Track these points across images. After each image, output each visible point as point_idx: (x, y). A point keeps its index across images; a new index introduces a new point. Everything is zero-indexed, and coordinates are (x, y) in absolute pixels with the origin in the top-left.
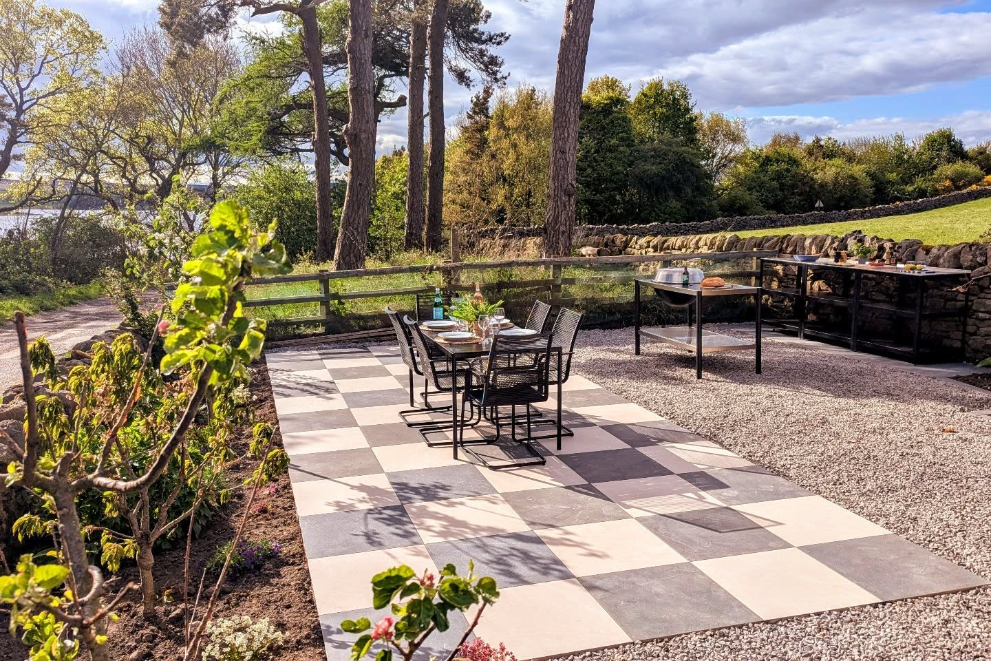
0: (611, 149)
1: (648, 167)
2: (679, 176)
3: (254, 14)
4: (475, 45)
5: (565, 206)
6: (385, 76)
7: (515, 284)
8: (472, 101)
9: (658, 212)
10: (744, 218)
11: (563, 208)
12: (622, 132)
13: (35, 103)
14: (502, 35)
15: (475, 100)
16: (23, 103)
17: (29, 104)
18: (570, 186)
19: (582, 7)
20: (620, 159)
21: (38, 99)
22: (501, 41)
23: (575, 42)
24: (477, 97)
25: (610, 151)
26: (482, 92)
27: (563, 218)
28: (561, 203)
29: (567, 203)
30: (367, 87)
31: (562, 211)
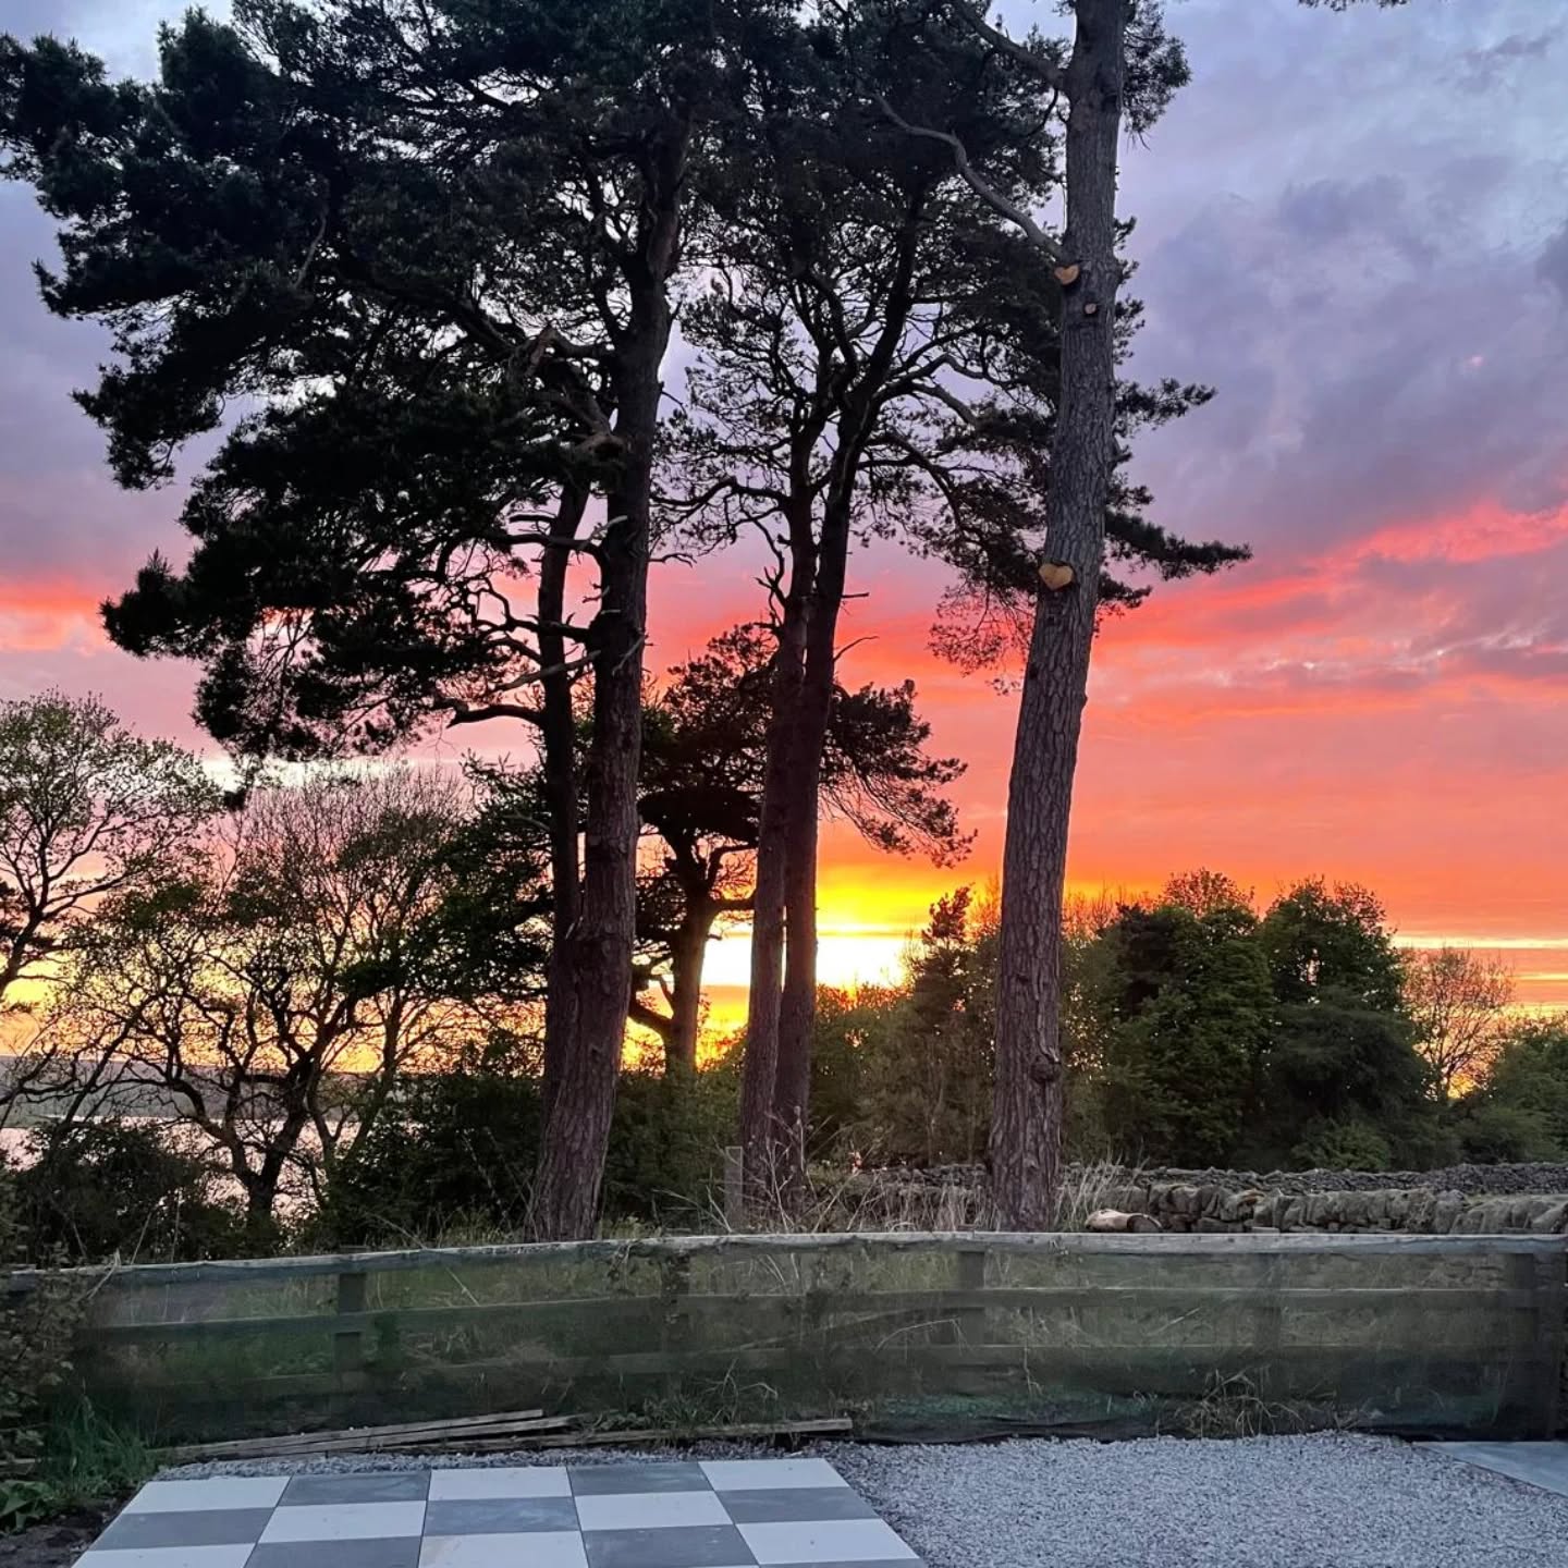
0: (1221, 1011)
1: (1302, 1050)
2: (1370, 1070)
3: (454, 723)
4: (898, 782)
5: (1033, 1107)
6: (725, 849)
7: (860, 1301)
8: (932, 911)
9: (1329, 1147)
10: (1518, 1166)
11: (1028, 1112)
12: (1244, 979)
13: (69, 905)
14: (952, 763)
15: (937, 909)
16: (44, 902)
17: (57, 905)
18: (1044, 1060)
19: (1058, 673)
20: (1240, 1032)
21: (75, 897)
22: (949, 775)
23: (1045, 744)
24: (943, 905)
25: (1217, 1013)
26: (952, 895)
27: (1029, 1137)
28: (1023, 1099)
29: (1038, 1100)
30: (622, 846)
31: (1026, 1120)
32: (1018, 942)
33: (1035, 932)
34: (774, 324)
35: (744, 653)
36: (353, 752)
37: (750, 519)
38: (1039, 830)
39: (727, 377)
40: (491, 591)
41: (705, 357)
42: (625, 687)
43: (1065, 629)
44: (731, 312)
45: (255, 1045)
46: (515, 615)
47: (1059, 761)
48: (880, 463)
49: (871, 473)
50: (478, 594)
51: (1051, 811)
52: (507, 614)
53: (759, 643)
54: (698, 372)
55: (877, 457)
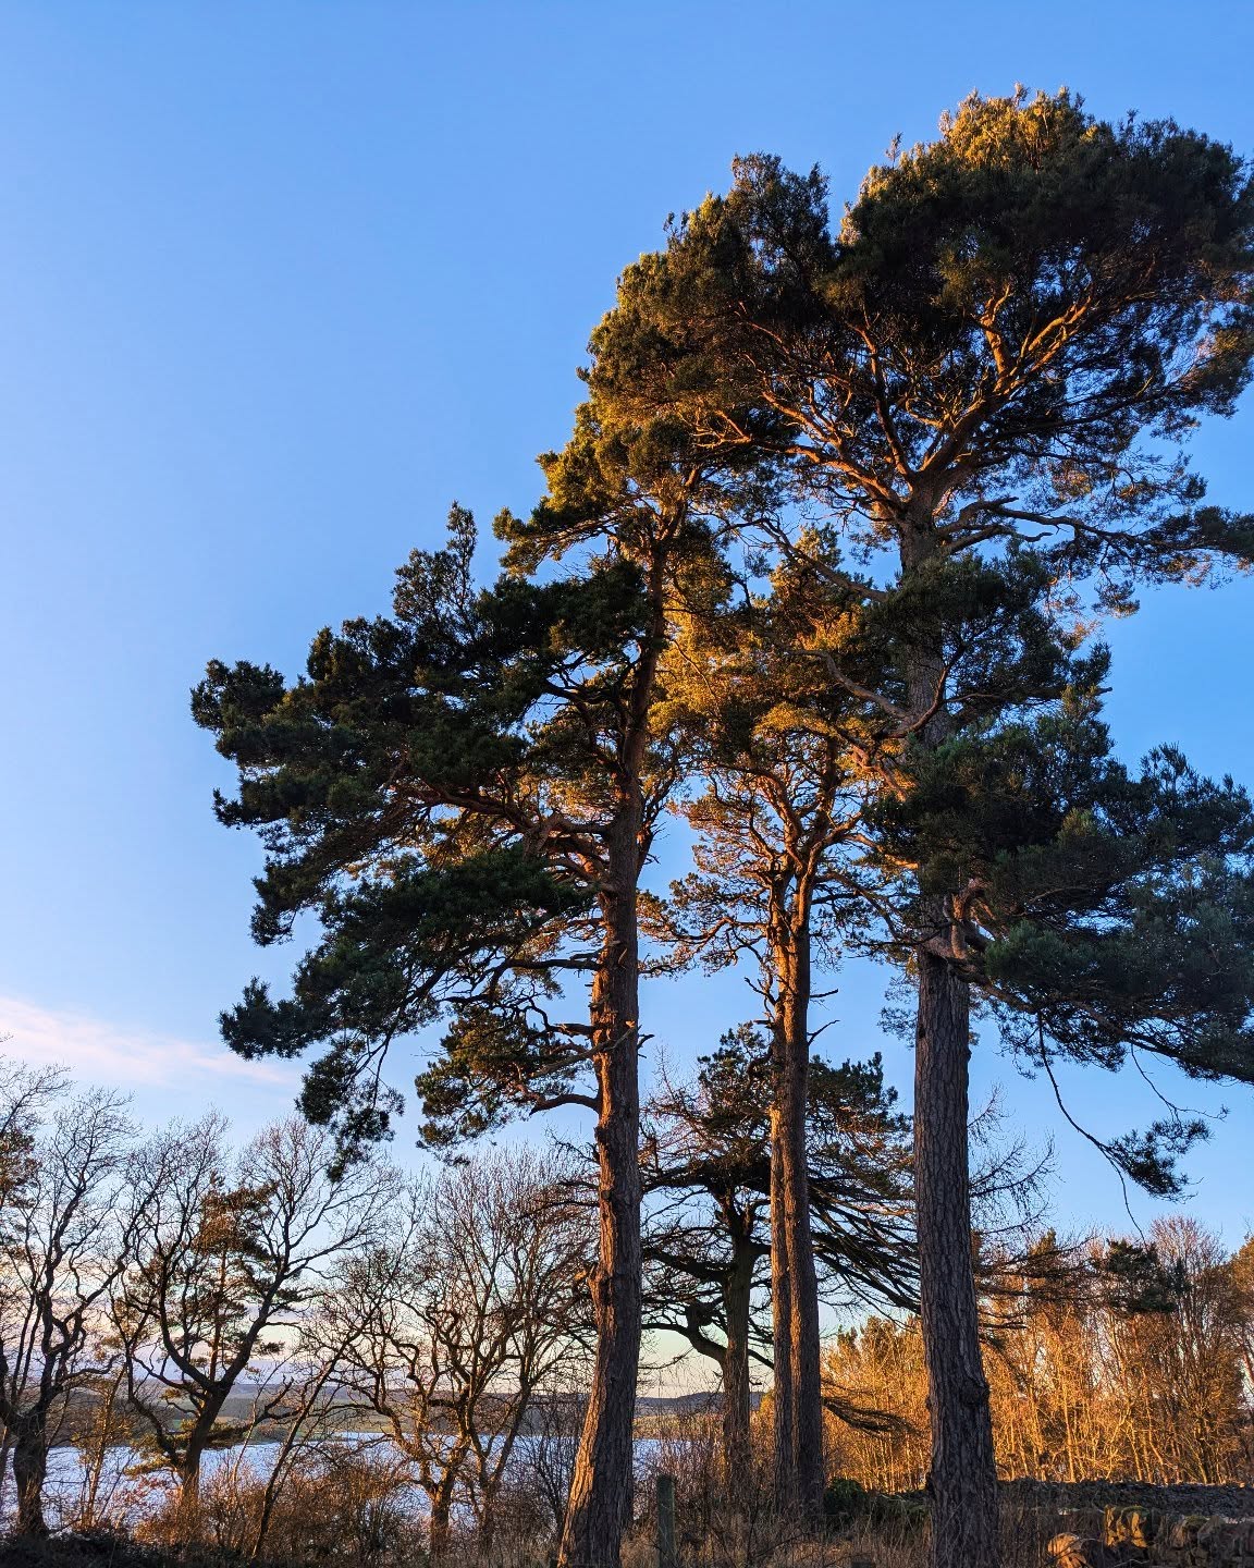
5: (965, 1432)
11: (961, 1435)
16: (286, 1265)
18: (970, 1385)
19: (942, 1032)
23: (938, 1093)
27: (965, 1462)
28: (955, 1424)
29: (969, 1425)
30: (627, 1199)
31: (960, 1444)
32: (933, 1271)
33: (948, 1262)
34: (750, 807)
35: (751, 1044)
36: (462, 1138)
37: (746, 945)
38: (941, 1167)
39: (722, 848)
40: (534, 1007)
41: (706, 837)
42: (624, 1070)
43: (944, 995)
44: (721, 804)
45: (438, 1374)
46: (551, 1023)
47: (951, 1107)
48: (837, 896)
49: (834, 906)
50: (525, 1011)
51: (949, 1151)
52: (546, 1024)
53: (758, 1035)
54: (701, 847)
55: (835, 892)
